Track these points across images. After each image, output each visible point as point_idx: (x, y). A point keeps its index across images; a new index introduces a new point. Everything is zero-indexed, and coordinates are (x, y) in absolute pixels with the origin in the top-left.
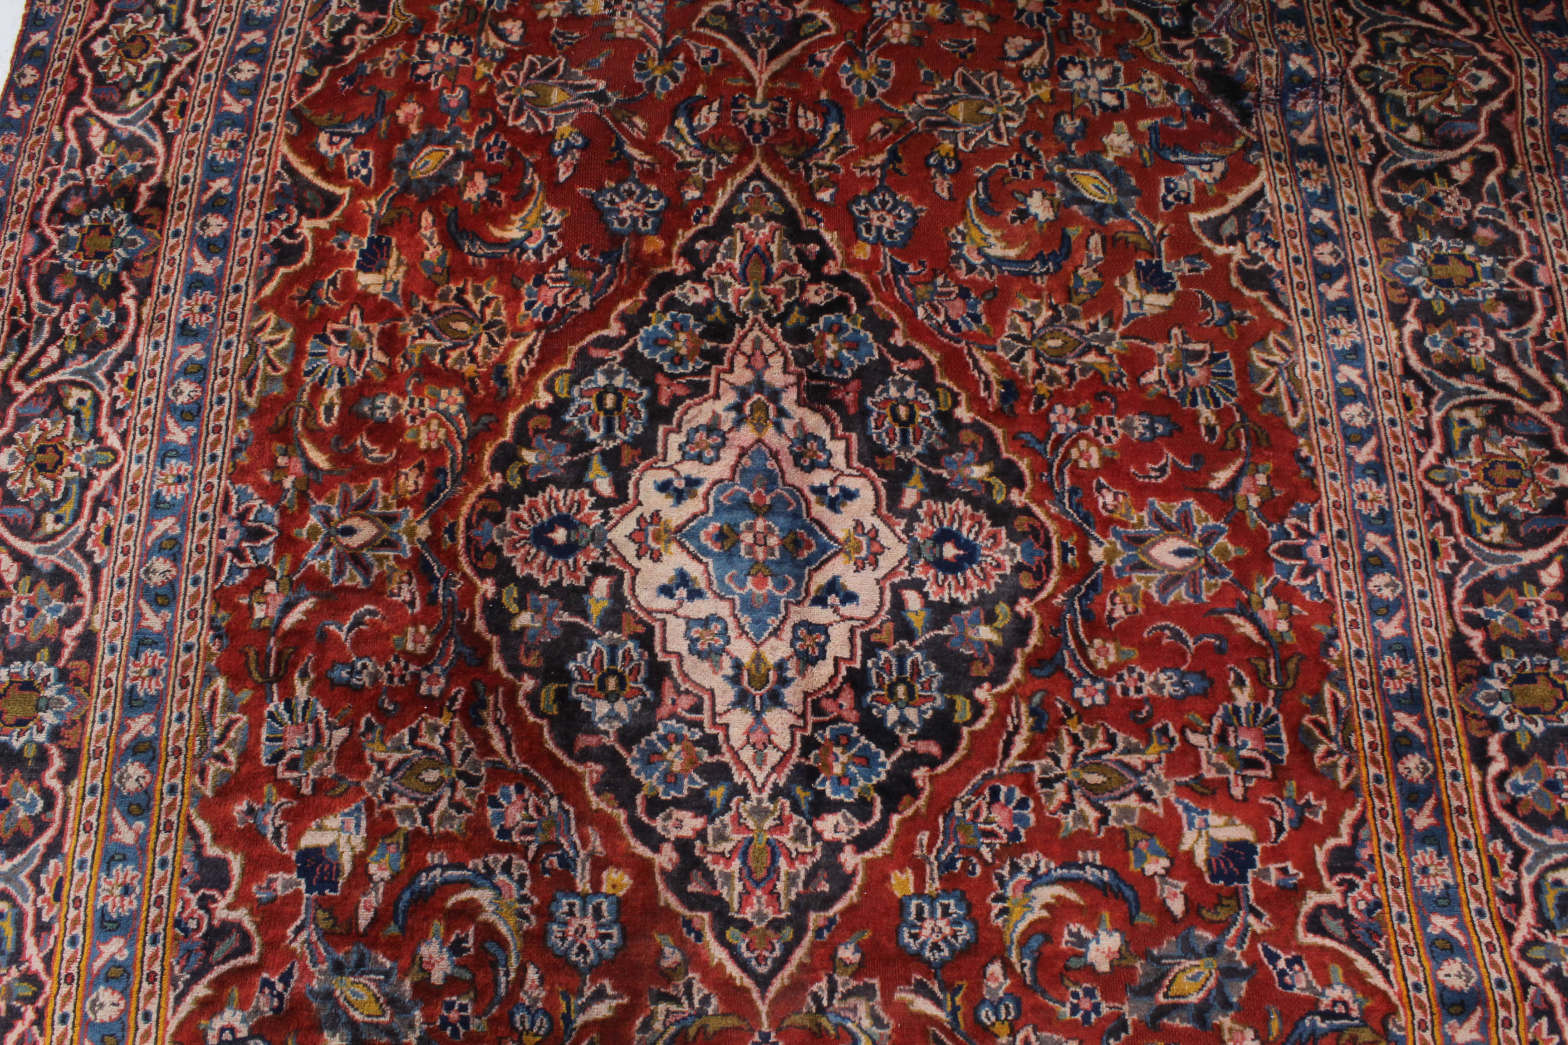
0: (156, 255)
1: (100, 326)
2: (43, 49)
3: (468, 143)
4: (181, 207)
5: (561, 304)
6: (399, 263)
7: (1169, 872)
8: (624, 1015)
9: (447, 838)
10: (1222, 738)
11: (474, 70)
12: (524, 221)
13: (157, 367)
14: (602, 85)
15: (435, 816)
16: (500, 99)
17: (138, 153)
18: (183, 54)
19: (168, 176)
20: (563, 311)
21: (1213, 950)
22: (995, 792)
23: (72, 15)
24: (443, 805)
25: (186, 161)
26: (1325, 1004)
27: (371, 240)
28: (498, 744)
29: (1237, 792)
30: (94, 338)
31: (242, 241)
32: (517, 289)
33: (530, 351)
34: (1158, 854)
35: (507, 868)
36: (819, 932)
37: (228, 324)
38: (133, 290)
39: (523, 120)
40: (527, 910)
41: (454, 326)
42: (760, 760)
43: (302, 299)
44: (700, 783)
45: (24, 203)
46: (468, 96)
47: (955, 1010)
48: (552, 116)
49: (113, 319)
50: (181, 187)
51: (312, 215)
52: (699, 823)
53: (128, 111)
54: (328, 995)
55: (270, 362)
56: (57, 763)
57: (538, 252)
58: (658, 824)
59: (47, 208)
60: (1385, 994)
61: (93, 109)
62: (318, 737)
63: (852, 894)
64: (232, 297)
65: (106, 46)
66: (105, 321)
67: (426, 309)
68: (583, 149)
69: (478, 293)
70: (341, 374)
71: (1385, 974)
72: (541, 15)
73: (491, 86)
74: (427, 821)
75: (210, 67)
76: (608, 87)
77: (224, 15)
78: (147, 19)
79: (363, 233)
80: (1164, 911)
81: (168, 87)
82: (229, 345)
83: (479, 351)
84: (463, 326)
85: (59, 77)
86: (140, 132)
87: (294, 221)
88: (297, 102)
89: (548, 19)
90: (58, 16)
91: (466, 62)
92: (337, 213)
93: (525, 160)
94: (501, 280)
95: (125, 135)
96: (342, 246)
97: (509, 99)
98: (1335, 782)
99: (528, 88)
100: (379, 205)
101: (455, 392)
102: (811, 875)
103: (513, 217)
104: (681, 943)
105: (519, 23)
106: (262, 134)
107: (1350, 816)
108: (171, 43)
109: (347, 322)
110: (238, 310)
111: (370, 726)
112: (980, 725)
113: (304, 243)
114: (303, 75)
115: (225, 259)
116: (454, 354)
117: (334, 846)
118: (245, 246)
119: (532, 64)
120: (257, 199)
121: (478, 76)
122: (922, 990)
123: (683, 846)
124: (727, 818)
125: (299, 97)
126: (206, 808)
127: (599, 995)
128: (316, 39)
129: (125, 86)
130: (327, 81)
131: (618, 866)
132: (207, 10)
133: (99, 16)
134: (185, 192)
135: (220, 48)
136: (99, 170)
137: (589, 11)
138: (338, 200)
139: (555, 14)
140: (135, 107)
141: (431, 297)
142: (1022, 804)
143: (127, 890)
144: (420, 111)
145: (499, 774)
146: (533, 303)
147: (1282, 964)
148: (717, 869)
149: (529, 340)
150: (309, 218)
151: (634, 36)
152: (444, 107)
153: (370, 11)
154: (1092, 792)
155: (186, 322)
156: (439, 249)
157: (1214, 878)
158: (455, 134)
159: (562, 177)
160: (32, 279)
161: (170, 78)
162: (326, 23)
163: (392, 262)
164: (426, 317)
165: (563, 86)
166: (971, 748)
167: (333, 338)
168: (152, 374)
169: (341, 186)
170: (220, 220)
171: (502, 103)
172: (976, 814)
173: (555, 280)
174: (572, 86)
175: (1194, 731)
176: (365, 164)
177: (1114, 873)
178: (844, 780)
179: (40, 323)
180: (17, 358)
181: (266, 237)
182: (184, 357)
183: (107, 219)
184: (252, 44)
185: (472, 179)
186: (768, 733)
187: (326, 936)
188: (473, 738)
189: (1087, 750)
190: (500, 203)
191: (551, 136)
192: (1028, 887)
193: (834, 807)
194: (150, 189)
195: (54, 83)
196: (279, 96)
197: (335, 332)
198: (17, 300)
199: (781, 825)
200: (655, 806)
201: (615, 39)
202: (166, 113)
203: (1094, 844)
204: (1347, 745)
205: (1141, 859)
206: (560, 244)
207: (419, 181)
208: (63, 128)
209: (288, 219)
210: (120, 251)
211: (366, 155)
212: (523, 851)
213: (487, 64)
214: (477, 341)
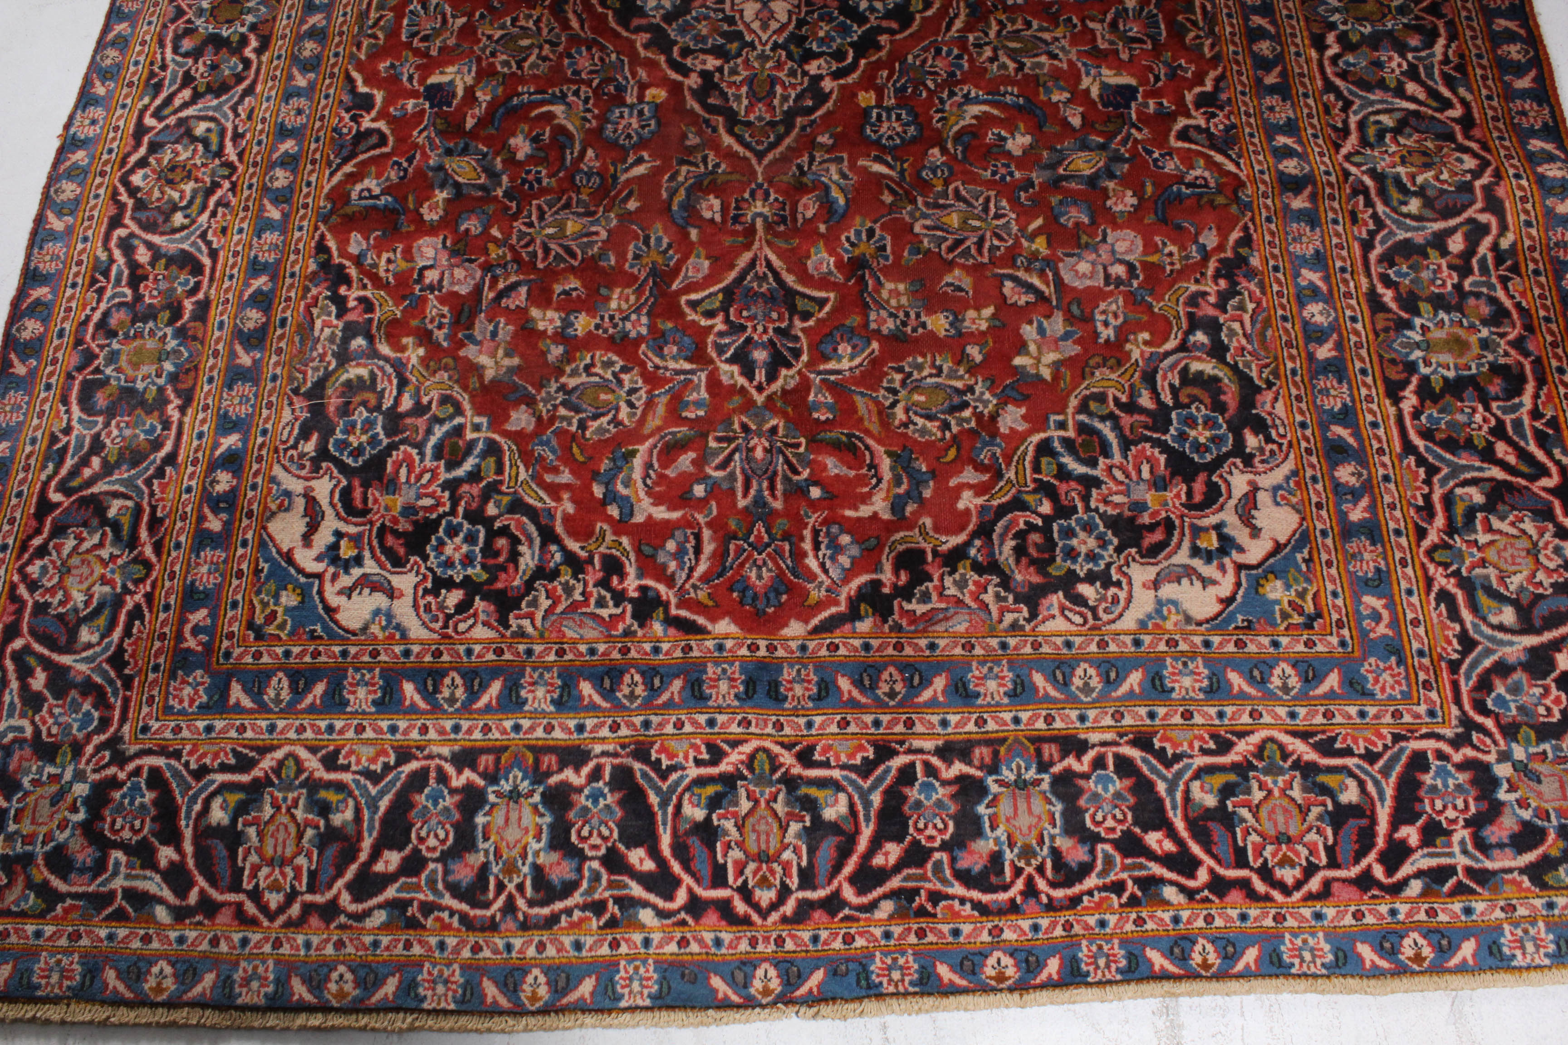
7: (1069, 101)
8: (655, 174)
9: (535, 76)
10: (1114, 25)
15: (526, 65)
21: (1103, 147)
22: (938, 52)
24: (533, 58)
26: (1189, 178)
28: (575, 24)
29: (1125, 56)
34: (1062, 89)
35: (576, 93)
36: (803, 128)
40: (589, 116)
42: (765, 26)
44: (720, 41)
47: (902, 172)
52: (718, 63)
54: (441, 168)
56: (254, 43)
58: (689, 62)
60: (1236, 176)
62: (445, 21)
63: (829, 105)
71: (1238, 165)
74: (520, 67)
80: (1065, 124)
98: (1202, 55)
102: (799, 97)
104: (700, 133)
107: (1212, 74)
111: (482, 16)
112: (929, 13)
117: (452, 82)
122: (878, 160)
123: (706, 75)
124: (739, 61)
126: (360, 67)
127: (640, 161)
131: (657, 86)
142: (959, 57)
143: (299, 112)
145: (575, 40)
147: (1156, 155)
148: (730, 92)
154: (1013, 54)
157: (1105, 105)
166: (922, 26)
172: (924, 62)
175: (1093, 20)
177: (1027, 99)
178: (827, 40)
186: (772, 13)
187: (441, 133)
188: (557, 20)
189: (1009, 27)
192: (960, 105)
193: (818, 56)
199: (779, 66)
200: (686, 52)
203: (1013, 83)
204: (1211, 32)
205: (1048, 91)
212: (589, 83)
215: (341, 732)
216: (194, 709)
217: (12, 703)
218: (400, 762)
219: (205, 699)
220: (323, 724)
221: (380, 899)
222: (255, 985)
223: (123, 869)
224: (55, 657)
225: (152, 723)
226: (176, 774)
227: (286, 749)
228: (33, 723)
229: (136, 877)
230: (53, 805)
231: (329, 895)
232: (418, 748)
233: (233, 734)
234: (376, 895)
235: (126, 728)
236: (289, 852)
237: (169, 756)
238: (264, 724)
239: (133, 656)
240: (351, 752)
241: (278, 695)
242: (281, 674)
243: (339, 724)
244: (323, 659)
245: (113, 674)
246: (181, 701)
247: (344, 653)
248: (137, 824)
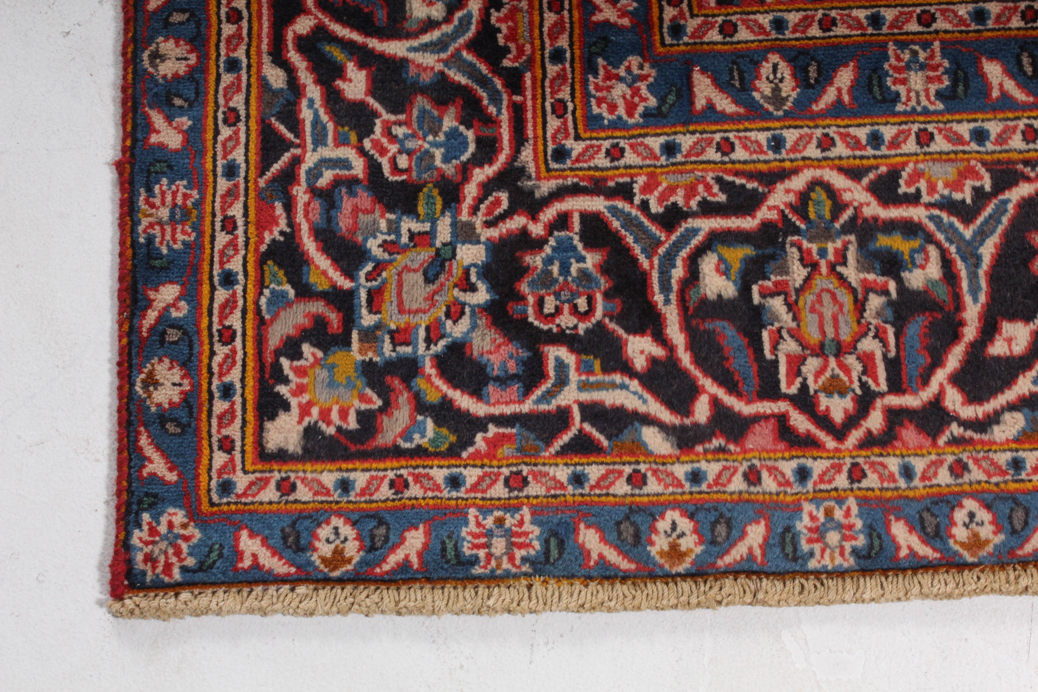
215: (894, 144)
216: (637, 118)
217: (316, 121)
218: (999, 188)
219: (653, 102)
220: (862, 133)
221: (1009, 395)
222: (833, 537)
223: (573, 376)
224: (374, 43)
225: (569, 143)
226: (629, 222)
227: (807, 176)
228: (362, 152)
229: (599, 386)
230: (428, 280)
231: (927, 394)
232: (1026, 163)
233: (712, 154)
234: (1000, 390)
235: (527, 154)
236: (846, 335)
237: (610, 194)
238: (762, 137)
239: (512, 36)
240: (917, 175)
241: (776, 90)
242: (774, 58)
243: (888, 132)
244: (840, 30)
245: (484, 69)
246: (612, 108)
247: (876, 20)
248: (582, 303)
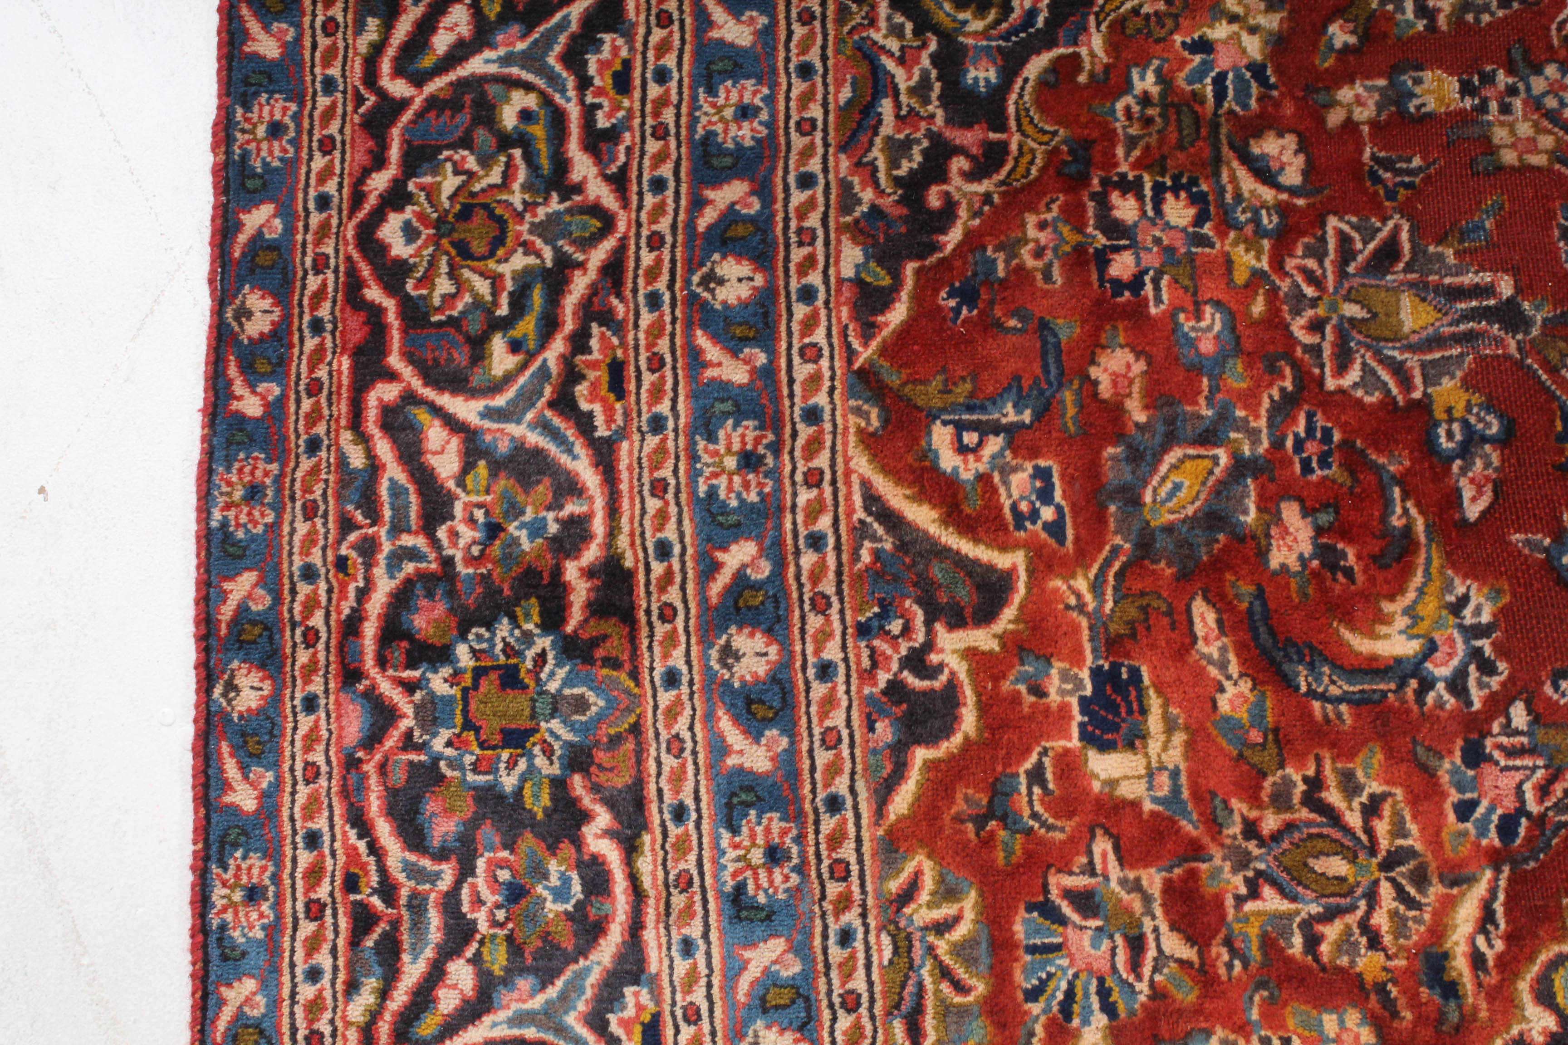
0: (636, 729)
1: (552, 908)
2: (273, 247)
3: (1254, 435)
4: (667, 614)
5: (1533, 807)
6: (1170, 727)
11: (1229, 263)
12: (1408, 611)
13: (698, 997)
14: (1506, 287)
16: (1298, 328)
17: (543, 490)
18: (588, 242)
19: (623, 541)
20: (1539, 821)
23: (319, 162)
25: (653, 504)
27: (1096, 673)
30: (546, 936)
31: (819, 690)
32: (1430, 774)
33: (1487, 917)
37: (834, 889)
38: (603, 818)
39: (1354, 375)
41: (1319, 865)
43: (980, 821)
45: (317, 620)
46: (1231, 326)
48: (1413, 361)
49: (577, 888)
50: (658, 568)
51: (957, 622)
53: (496, 387)
55: (945, 973)
57: (1457, 685)
59: (370, 630)
61: (417, 384)
64: (828, 824)
65: (410, 233)
66: (561, 894)
67: (1251, 830)
68: (1503, 442)
69: (1350, 787)
70: (1104, 993)
72: (1335, 118)
73: (1273, 294)
75: (653, 274)
76: (1518, 289)
77: (653, 146)
78: (486, 162)
79: (1077, 658)
81: (569, 326)
82: (846, 938)
83: (1381, 920)
84: (1337, 866)
85: (324, 312)
86: (534, 439)
87: (920, 637)
88: (865, 354)
89: (1349, 125)
90: (291, 165)
91: (1203, 241)
92: (1009, 613)
93: (1378, 469)
94: (1390, 753)
95: (503, 447)
96: (1038, 691)
97: (1316, 326)
99: (1348, 299)
100: (1097, 587)
101: (1353, 1017)
103: (1388, 607)
105: (1290, 141)
106: (805, 431)
108: (553, 219)
109: (1090, 870)
110: (848, 852)
113: (952, 686)
114: (858, 282)
115: (791, 732)
116: (1332, 931)
118: (829, 702)
119: (1344, 239)
120: (828, 587)
121: (1240, 277)
125: (866, 339)
128: (868, 195)
129: (474, 327)
130: (917, 298)
132: (612, 135)
133: (379, 162)
134: (667, 578)
135: (664, 225)
136: (467, 534)
137: (1431, 105)
138: (1007, 579)
139: (1362, 114)
140: (509, 378)
141: (1254, 800)
144: (1139, 367)
146: (1473, 804)
149: (1480, 889)
150: (952, 627)
151: (1538, 160)
152: (1187, 355)
153: (968, 125)
155: (740, 889)
156: (1245, 686)
158: (1224, 416)
159: (1473, 511)
160: (374, 804)
161: (571, 301)
162: (877, 154)
163: (1154, 722)
164: (1252, 846)
165: (1420, 289)
167: (1067, 909)
168: (692, 1016)
169: (1004, 548)
170: (759, 642)
171: (1307, 339)
173: (1511, 752)
174: (1438, 289)
176: (1046, 495)
179: (417, 905)
180: (384, 994)
181: (868, 675)
182: (754, 971)
183: (509, 651)
184: (730, 216)
185: (1278, 519)
190: (1349, 573)
191: (1424, 406)
194: (589, 573)
195: (317, 326)
196: (819, 336)
197: (1068, 894)
198: (352, 853)
201: (1500, 168)
202: (581, 389)
206: (1502, 666)
207: (1169, 529)
208: (363, 438)
209: (907, 630)
210: (555, 724)
211: (1042, 474)
213: (1251, 245)
214: (1372, 897)
